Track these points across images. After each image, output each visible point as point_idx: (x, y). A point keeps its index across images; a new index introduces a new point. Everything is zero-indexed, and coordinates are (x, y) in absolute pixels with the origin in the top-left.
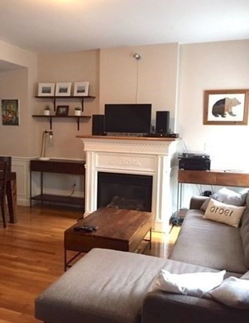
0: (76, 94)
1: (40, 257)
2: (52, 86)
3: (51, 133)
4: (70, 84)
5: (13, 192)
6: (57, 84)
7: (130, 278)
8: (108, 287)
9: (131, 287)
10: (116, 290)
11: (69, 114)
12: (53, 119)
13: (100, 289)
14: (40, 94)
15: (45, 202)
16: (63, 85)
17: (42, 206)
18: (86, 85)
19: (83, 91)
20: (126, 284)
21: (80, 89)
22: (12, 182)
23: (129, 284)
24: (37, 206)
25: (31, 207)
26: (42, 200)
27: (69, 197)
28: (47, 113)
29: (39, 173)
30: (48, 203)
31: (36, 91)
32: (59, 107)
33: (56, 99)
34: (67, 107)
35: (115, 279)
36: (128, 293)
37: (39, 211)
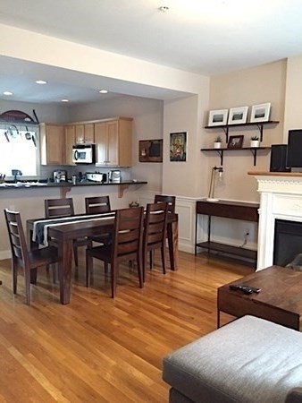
0: (253, 120)
1: (195, 313)
2: (224, 113)
3: (221, 170)
4: (247, 108)
5: (174, 236)
6: (231, 110)
7: (284, 363)
8: (251, 367)
9: (282, 375)
10: (259, 373)
11: (244, 146)
12: (224, 152)
13: (240, 367)
14: (211, 124)
15: (212, 251)
16: (238, 111)
17: (209, 255)
18: (267, 108)
19: (263, 116)
20: (276, 370)
21: (258, 114)
22: (173, 225)
23: (280, 371)
24: (203, 254)
25: (196, 254)
26: (209, 248)
27: (240, 248)
28: (218, 146)
29: (207, 217)
30: (216, 252)
31: (207, 120)
32: (232, 137)
33: (230, 129)
34: (242, 137)
35: (263, 360)
36: (276, 381)
37: (206, 260)
